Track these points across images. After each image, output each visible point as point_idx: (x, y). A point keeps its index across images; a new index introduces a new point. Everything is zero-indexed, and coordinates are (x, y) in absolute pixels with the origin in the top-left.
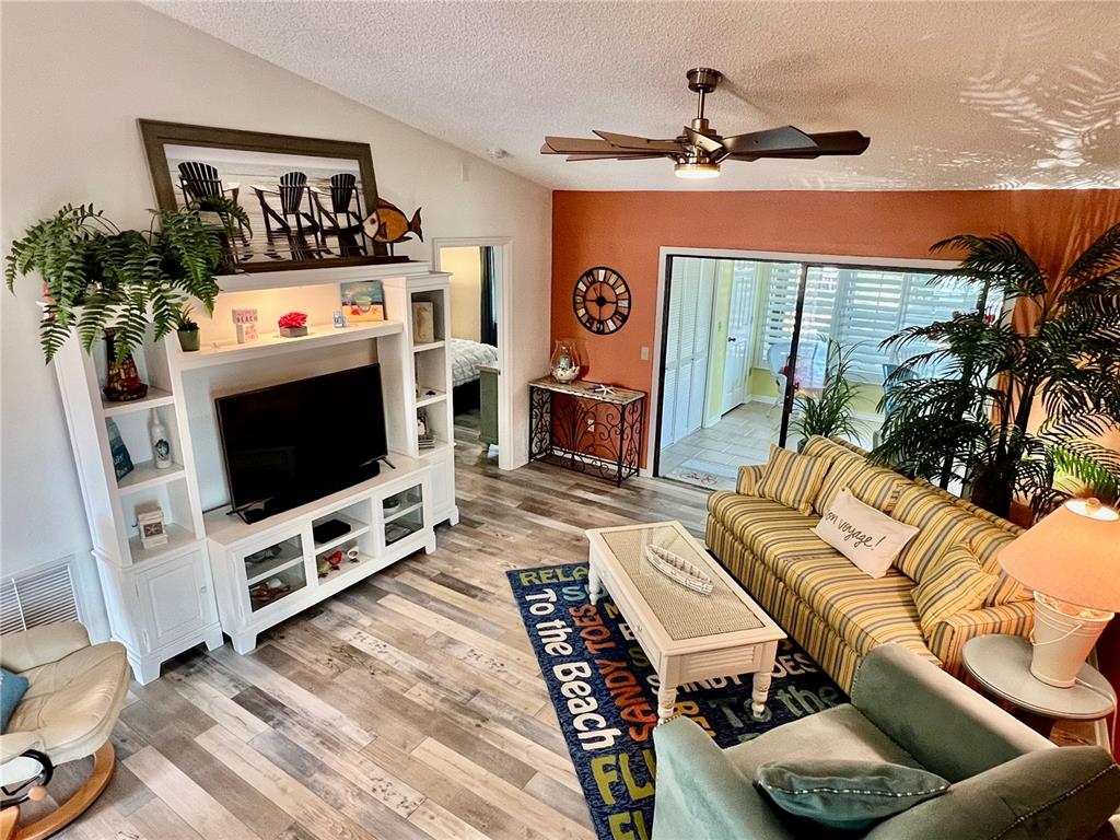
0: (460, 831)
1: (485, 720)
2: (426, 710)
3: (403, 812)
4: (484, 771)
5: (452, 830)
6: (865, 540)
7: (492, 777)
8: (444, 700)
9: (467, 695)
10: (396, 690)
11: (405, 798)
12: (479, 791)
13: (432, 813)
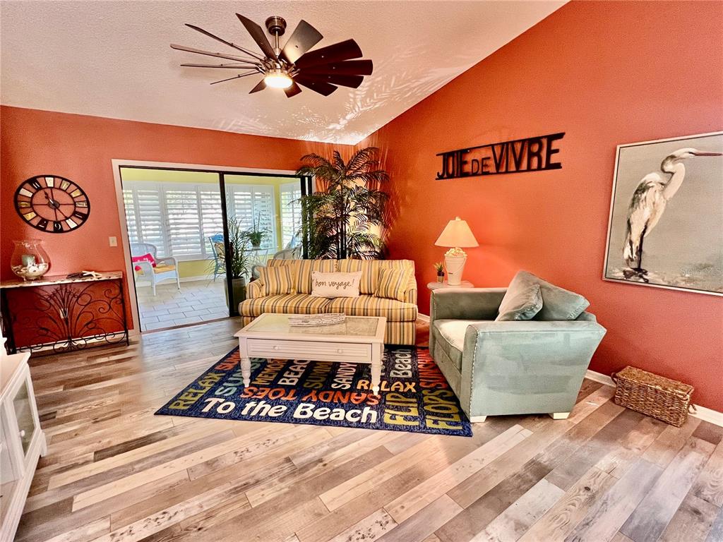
0: (419, 494)
1: (320, 461)
2: (286, 494)
3: (391, 526)
4: (371, 471)
5: (417, 497)
6: (346, 285)
7: (378, 467)
8: (282, 480)
9: (287, 465)
10: (242, 512)
11: (377, 522)
12: (387, 476)
13: (400, 506)
